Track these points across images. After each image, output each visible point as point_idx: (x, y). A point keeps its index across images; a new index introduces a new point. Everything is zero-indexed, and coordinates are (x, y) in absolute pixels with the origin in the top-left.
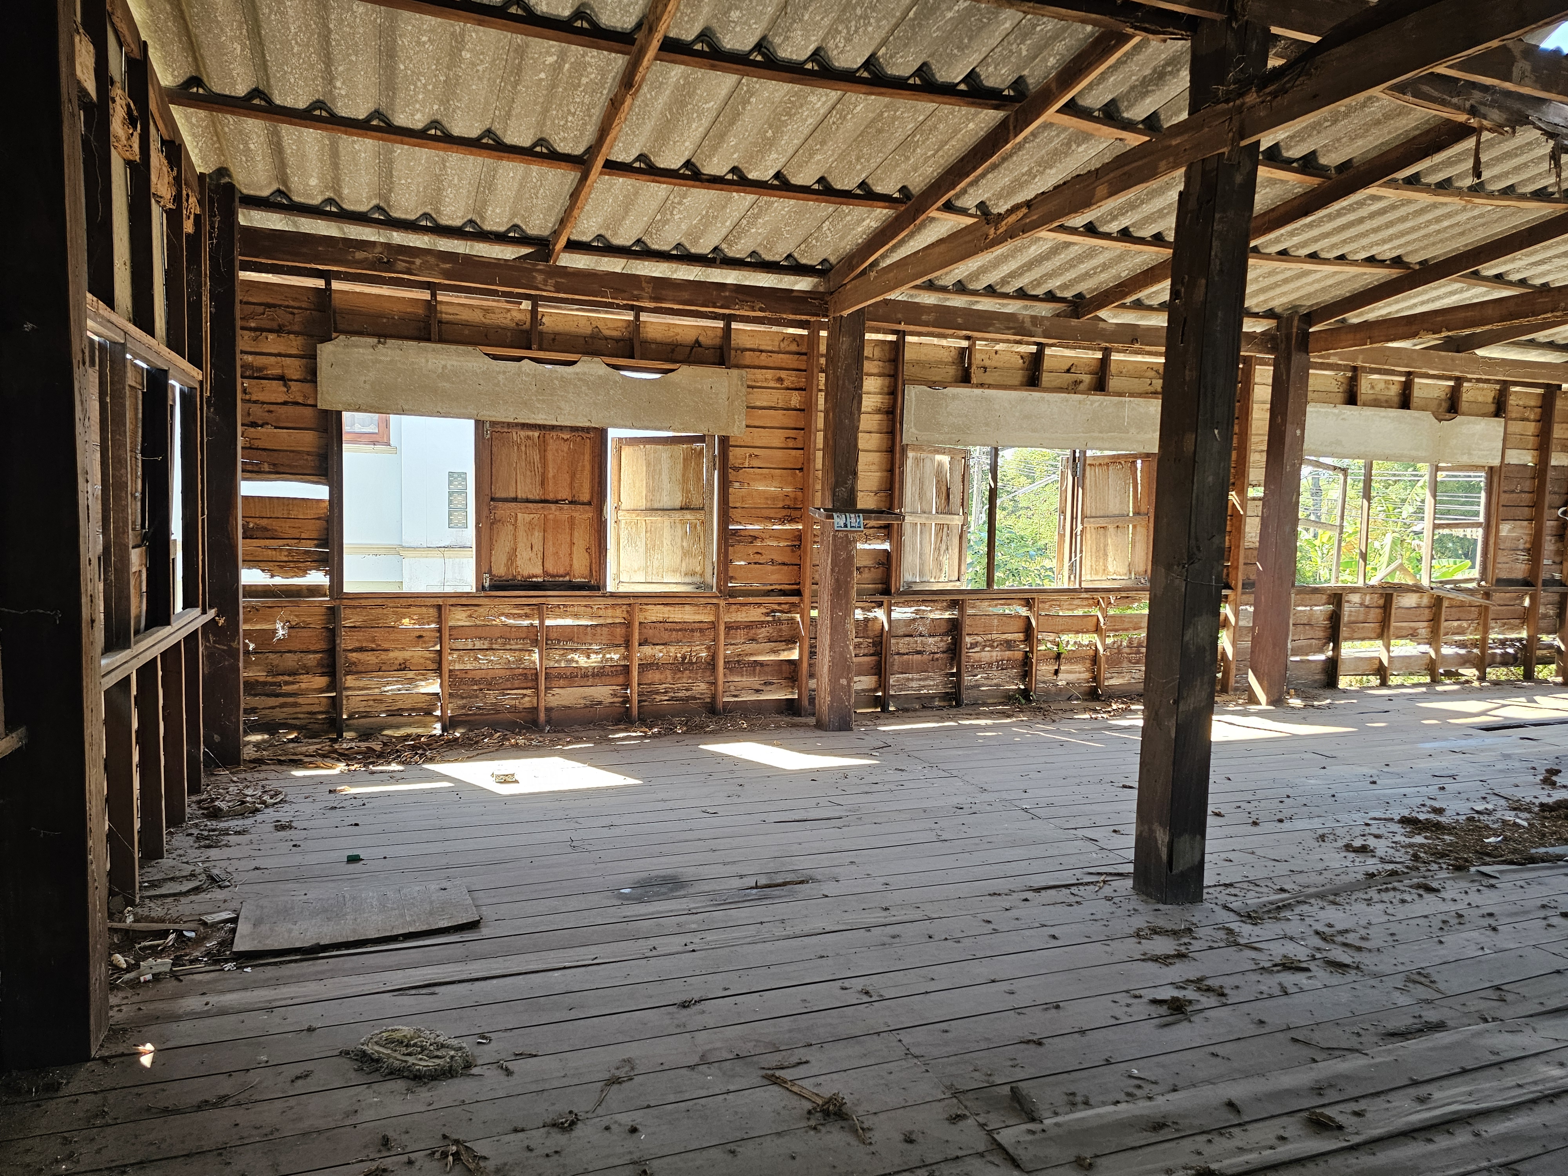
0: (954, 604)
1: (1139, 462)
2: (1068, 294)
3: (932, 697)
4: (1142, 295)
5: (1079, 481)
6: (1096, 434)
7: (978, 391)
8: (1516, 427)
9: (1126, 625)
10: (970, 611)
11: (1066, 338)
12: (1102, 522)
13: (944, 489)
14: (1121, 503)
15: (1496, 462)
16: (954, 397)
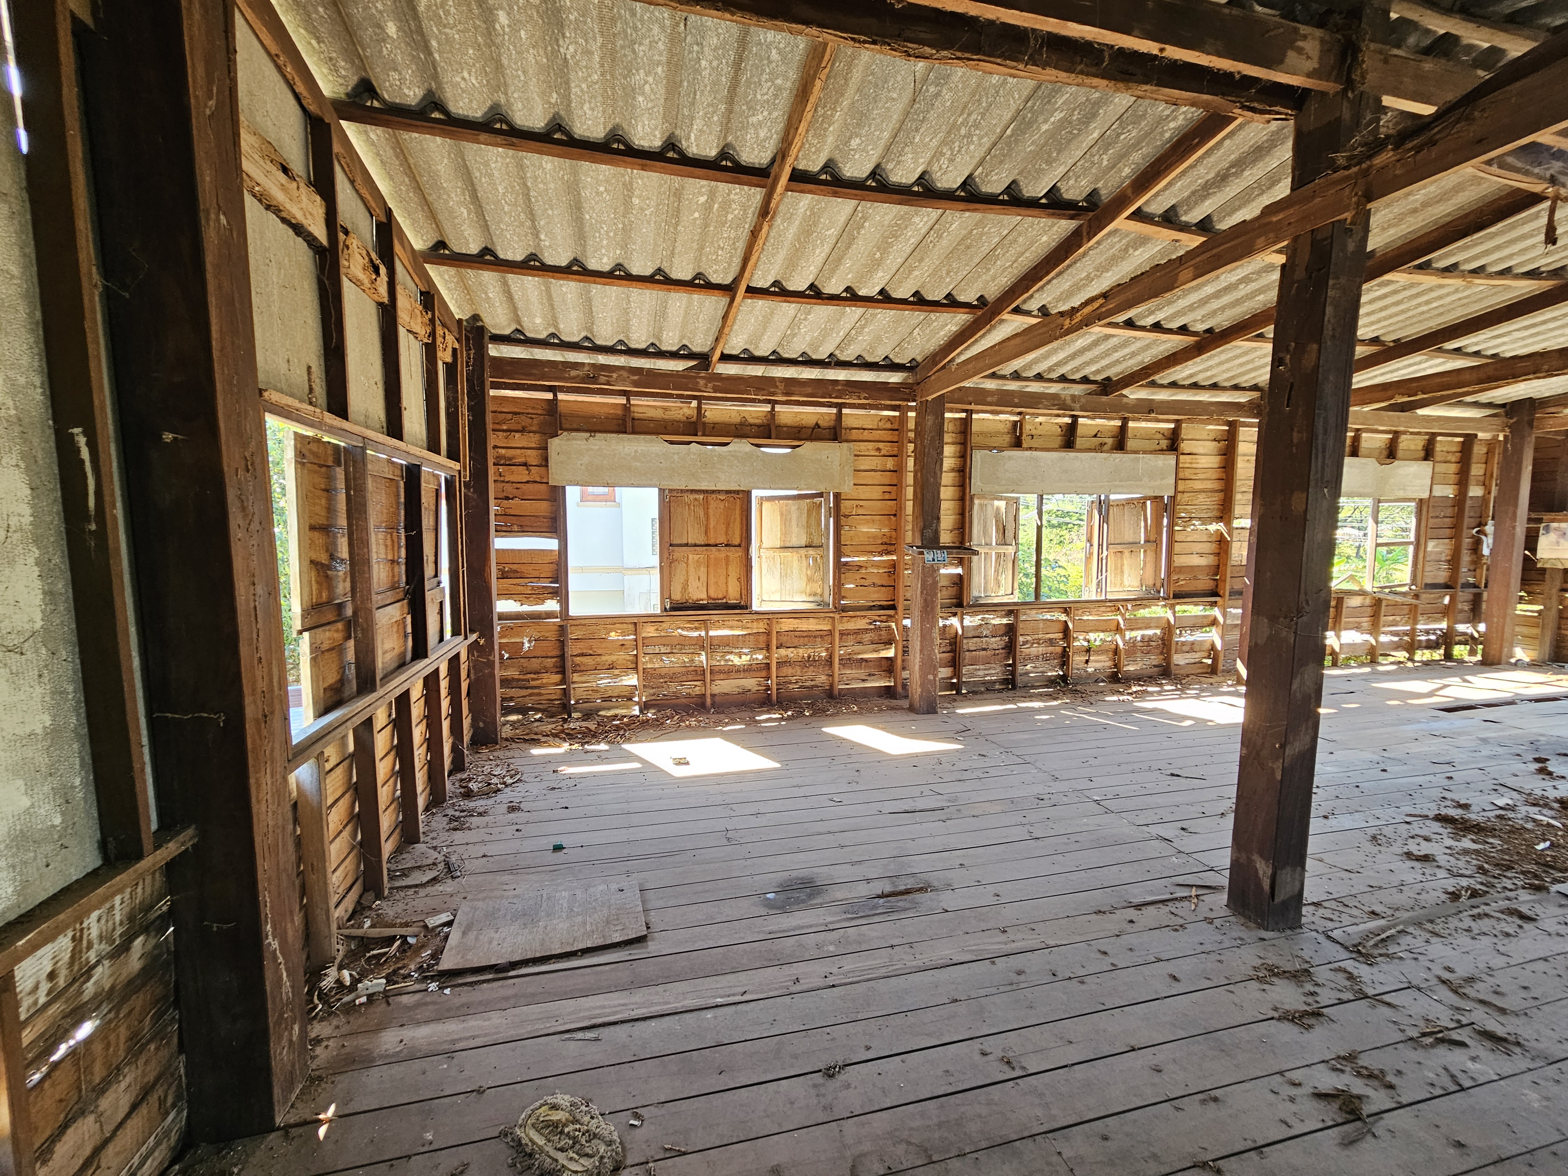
0: (1010, 613)
1: (1148, 503)
2: (1099, 378)
3: (994, 682)
4: (1156, 378)
5: (1105, 519)
6: (1117, 483)
7: (1028, 453)
8: (1441, 468)
9: (1140, 625)
10: (1023, 618)
11: (1095, 411)
12: (1119, 548)
13: (1001, 527)
14: (1134, 533)
15: (1425, 495)
16: (1010, 458)
